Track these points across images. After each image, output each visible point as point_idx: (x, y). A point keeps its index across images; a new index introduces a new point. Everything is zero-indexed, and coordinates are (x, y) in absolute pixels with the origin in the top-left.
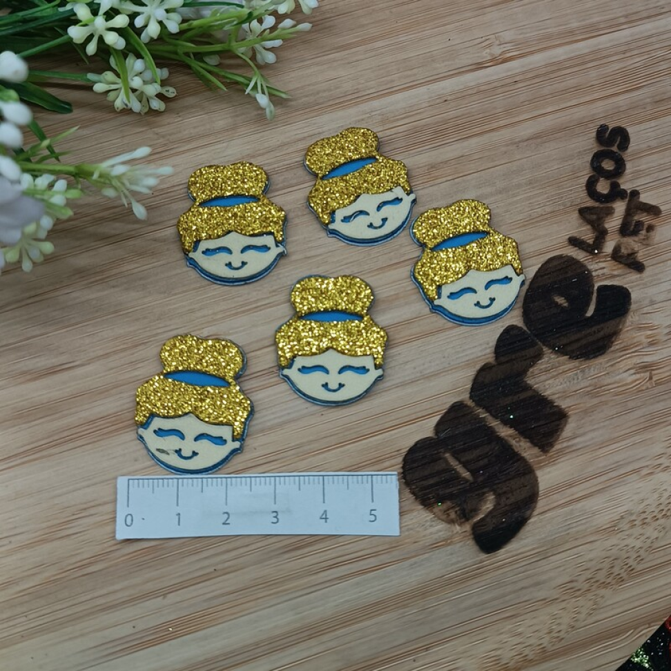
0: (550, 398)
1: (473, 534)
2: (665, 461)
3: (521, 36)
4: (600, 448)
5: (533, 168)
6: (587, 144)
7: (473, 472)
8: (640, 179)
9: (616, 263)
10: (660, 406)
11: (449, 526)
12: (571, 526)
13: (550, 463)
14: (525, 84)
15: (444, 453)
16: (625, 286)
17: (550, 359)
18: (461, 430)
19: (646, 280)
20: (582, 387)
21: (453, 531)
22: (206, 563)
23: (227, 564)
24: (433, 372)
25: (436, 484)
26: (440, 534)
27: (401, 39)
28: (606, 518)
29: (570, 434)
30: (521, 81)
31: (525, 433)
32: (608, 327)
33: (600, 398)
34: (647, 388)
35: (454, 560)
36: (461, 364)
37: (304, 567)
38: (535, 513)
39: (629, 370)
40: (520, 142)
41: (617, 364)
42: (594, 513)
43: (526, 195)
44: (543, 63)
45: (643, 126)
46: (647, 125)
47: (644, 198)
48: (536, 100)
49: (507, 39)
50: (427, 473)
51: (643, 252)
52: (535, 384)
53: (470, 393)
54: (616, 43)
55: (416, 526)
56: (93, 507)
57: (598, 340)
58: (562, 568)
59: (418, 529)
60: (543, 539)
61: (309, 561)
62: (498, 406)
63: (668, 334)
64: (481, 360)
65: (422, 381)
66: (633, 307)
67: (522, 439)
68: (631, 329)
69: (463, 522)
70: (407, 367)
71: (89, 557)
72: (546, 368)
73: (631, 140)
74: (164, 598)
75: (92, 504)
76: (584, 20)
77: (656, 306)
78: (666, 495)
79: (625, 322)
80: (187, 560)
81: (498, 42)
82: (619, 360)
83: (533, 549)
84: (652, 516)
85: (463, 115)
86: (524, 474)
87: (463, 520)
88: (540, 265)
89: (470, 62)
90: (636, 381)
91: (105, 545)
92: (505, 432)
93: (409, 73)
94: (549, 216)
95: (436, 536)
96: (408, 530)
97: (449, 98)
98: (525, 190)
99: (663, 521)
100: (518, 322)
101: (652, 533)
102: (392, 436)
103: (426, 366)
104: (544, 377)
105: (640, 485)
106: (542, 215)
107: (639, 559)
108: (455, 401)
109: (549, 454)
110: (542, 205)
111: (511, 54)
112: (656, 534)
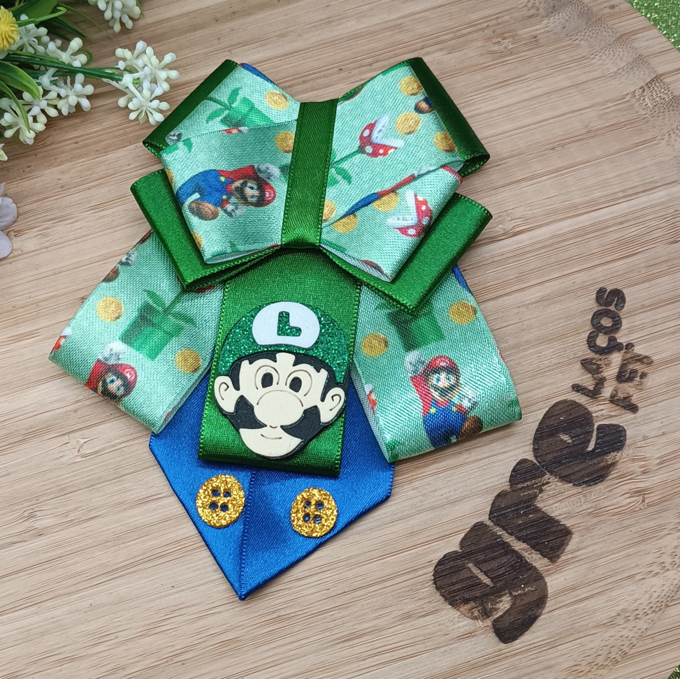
0: (557, 518)
2: (656, 569)
3: (530, 212)
4: (601, 558)
5: (541, 326)
6: (589, 304)
8: (634, 334)
10: (652, 524)
11: (474, 621)
12: (576, 621)
13: (557, 571)
16: (621, 425)
17: (557, 486)
19: (640, 419)
20: (584, 507)
21: (476, 626)
24: (457, 498)
26: (466, 628)
28: (605, 615)
29: (574, 547)
30: (530, 251)
33: (599, 518)
34: (641, 509)
35: (478, 649)
36: (481, 491)
37: (355, 655)
38: (544, 611)
39: (626, 493)
40: (530, 304)
41: (615, 491)
42: (595, 611)
43: (534, 350)
44: (549, 235)
45: (637, 288)
46: (641, 287)
47: (639, 350)
49: (518, 215)
51: (637, 395)
52: (544, 507)
54: (615, 215)
55: (446, 622)
58: (569, 655)
59: (447, 624)
60: (551, 632)
61: (358, 650)
63: (659, 464)
64: (498, 488)
65: (449, 505)
66: (628, 442)
67: (533, 551)
68: (624, 459)
70: (436, 494)
71: (181, 647)
72: (553, 493)
73: (627, 300)
76: (586, 196)
77: (648, 441)
78: (655, 595)
81: (509, 218)
82: (615, 486)
83: (544, 640)
84: (644, 612)
85: (479, 282)
88: (547, 409)
90: (630, 503)
92: (518, 546)
94: (555, 366)
95: (462, 630)
96: (439, 625)
97: (467, 268)
98: (533, 346)
99: (652, 615)
100: (530, 456)
101: (642, 625)
102: (425, 550)
103: (451, 493)
104: (551, 502)
105: (634, 588)
106: (549, 366)
107: (631, 645)
108: (477, 521)
109: (556, 564)
110: (549, 358)
111: (521, 228)
112: (646, 626)
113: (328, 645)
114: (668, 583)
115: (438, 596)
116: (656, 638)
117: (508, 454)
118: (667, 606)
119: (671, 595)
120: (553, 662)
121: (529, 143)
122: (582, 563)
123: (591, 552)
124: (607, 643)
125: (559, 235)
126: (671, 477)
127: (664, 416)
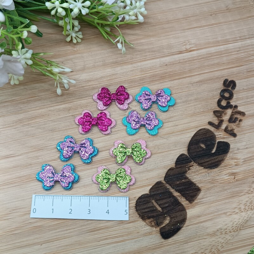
0: (195, 183)
1: (160, 231)
2: (237, 210)
3: (198, 42)
4: (212, 203)
5: (197, 94)
6: (219, 86)
7: (162, 208)
8: (238, 101)
9: (226, 133)
10: (237, 189)
11: (151, 228)
12: (197, 232)
13: (192, 207)
14: (198, 61)
15: (152, 200)
16: (228, 142)
17: (196, 168)
18: (159, 192)
19: (237, 140)
20: (208, 179)
21: (152, 230)
22: (58, 234)
23: (66, 235)
24: (150, 169)
25: (148, 212)
26: (148, 230)
27: (152, 40)
28: (212, 230)
29: (201, 197)
30: (196, 59)
31: (183, 195)
32: (220, 158)
33: (214, 184)
34: (233, 182)
35: (152, 241)
36: (162, 167)
37: (95, 239)
38: (185, 226)
39: (226, 174)
40: (193, 83)
41: (222, 172)
42: (207, 228)
43: (194, 104)
44: (206, 53)
45: (242, 81)
46: (244, 80)
47: (240, 109)
48: (201, 67)
49: (193, 43)
50: (145, 207)
51: (237, 129)
52: (190, 177)
53: (164, 178)
54: (235, 47)
55: (139, 226)
56: (18, 209)
57: (216, 162)
58: (193, 247)
59: (139, 228)
60: (186, 236)
62: (175, 184)
63: (243, 162)
64: (169, 166)
65: (146, 172)
66: (230, 150)
67: (182, 197)
68: (229, 159)
69: (157, 227)
70: (141, 166)
71: (15, 227)
72: (194, 171)
73: (237, 86)
74: (41, 245)
75: (18, 208)
76: (223, 37)
77: (239, 151)
78: (235, 223)
79: (227, 156)
80: (51, 232)
81: (189, 44)
82: (223, 170)
83: (182, 239)
84: (229, 231)
85: (172, 71)
86: (182, 211)
87: (157, 226)
88: (196, 132)
89: (177, 51)
90: (228, 179)
91: (21, 224)
92: (176, 194)
93: (153, 53)
94: (201, 113)
95: (146, 231)
96: (135, 228)
97: (168, 64)
98: (193, 102)
99: (233, 233)
100: (186, 152)
101: (228, 237)
102: (133, 192)
103: (148, 167)
104: (193, 175)
105: (226, 218)
106: (199, 112)
107: (222, 247)
108: (158, 181)
109: (192, 204)
110: (199, 108)
111: (193, 49)
112: (230, 238)
113: (83, 233)
114: (242, 219)
115: (136, 215)
116: (234, 244)
117: (176, 151)
118: (240, 230)
119: (243, 225)
120: (186, 250)
121: (201, 12)
122: (204, 204)
123: (209, 200)
124: (211, 244)
125: (210, 54)
126: (248, 169)
127: (248, 140)
